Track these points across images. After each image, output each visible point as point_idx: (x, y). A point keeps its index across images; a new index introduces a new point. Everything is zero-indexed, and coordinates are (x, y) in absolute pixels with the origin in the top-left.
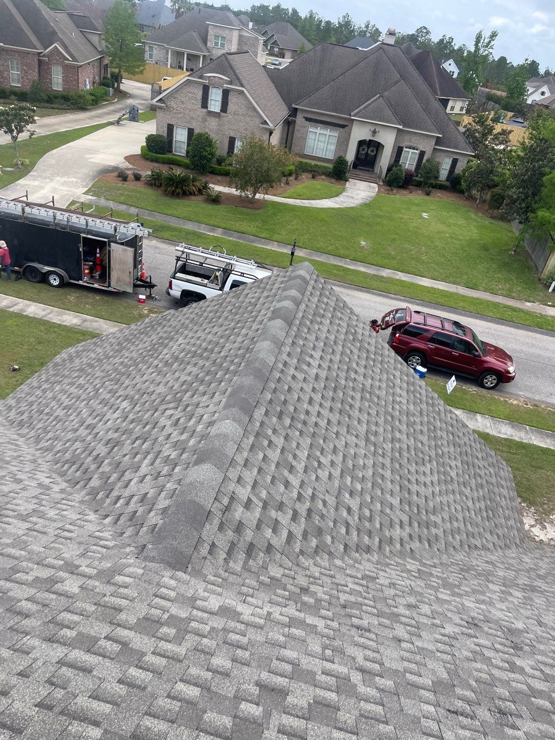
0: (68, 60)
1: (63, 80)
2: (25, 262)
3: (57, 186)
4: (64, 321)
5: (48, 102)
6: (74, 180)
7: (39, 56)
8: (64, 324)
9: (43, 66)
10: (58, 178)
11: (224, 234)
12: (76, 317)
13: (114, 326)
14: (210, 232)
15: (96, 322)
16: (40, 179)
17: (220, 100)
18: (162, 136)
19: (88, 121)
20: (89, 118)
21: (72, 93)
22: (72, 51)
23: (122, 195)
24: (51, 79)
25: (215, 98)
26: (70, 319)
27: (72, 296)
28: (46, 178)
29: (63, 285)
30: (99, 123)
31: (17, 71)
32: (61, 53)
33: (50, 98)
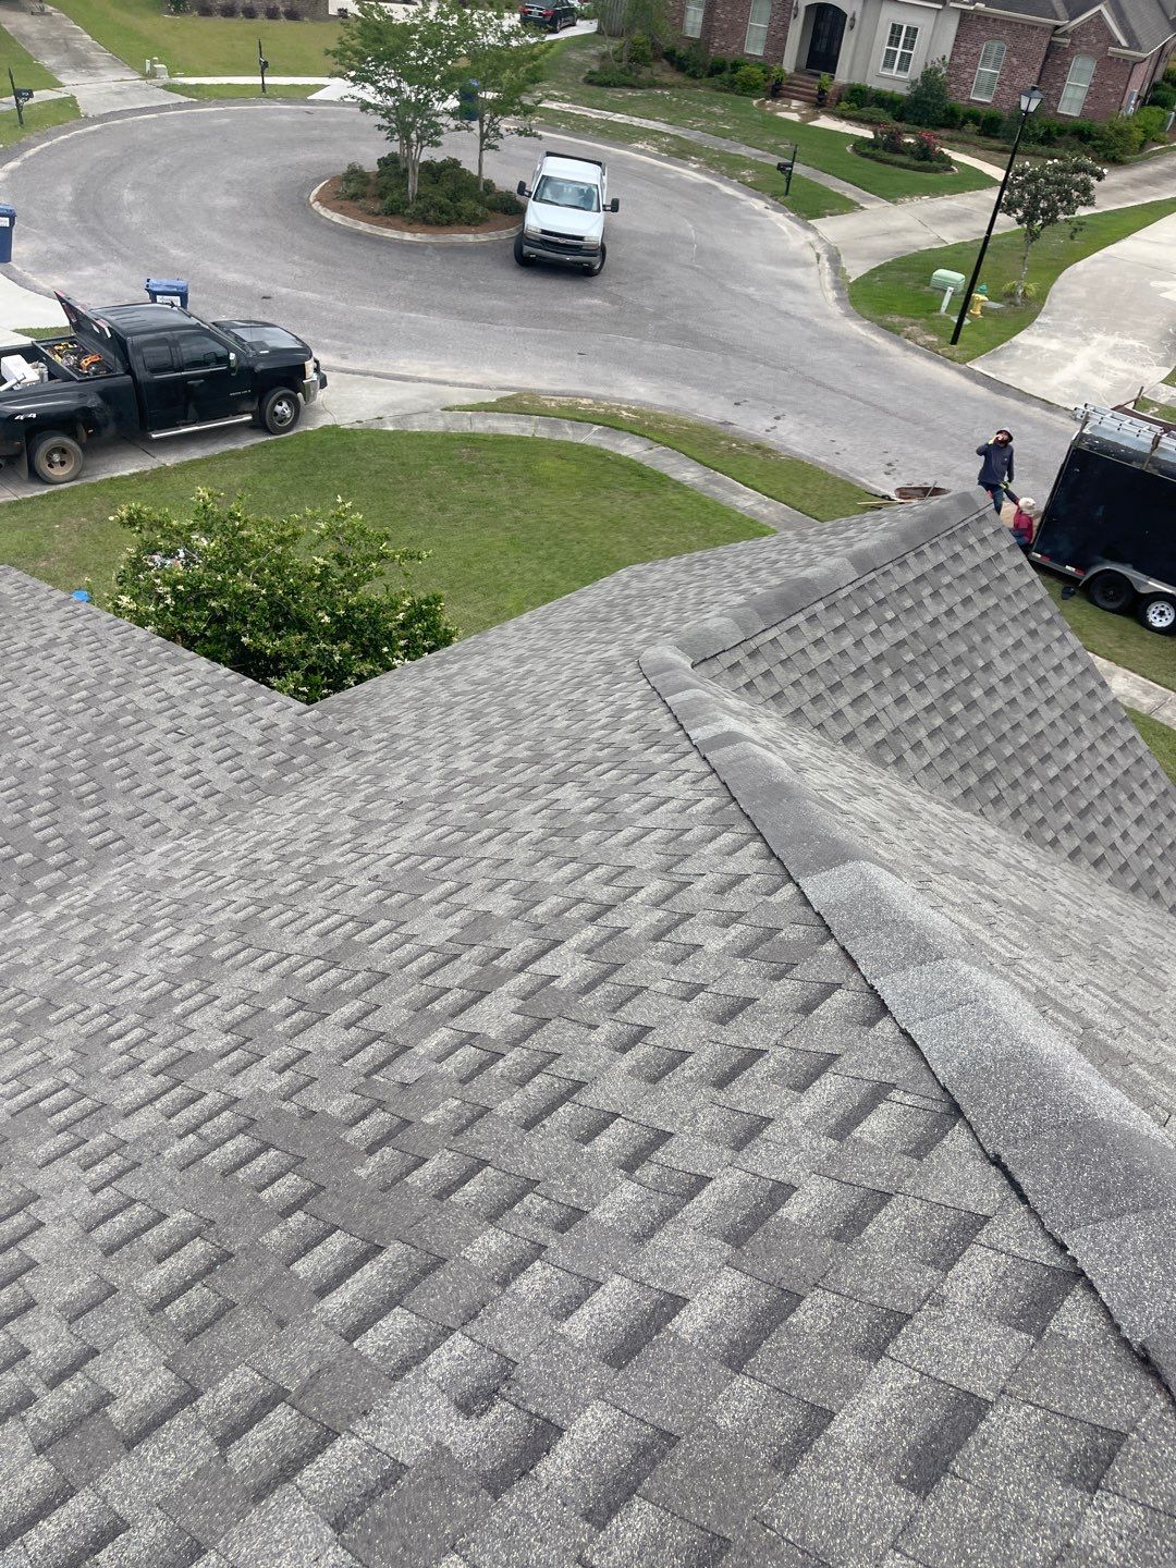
0: (1118, 45)
1: (1090, 93)
3: (1100, 358)
6: (1136, 344)
7: (1053, 35)
9: (1054, 60)
10: (1099, 337)
16: (1059, 335)
20: (1132, 185)
21: (1101, 124)
22: (1134, 23)
24: (1061, 90)
28: (1074, 333)
31: (993, 68)
32: (1105, 28)
33: (1048, 133)
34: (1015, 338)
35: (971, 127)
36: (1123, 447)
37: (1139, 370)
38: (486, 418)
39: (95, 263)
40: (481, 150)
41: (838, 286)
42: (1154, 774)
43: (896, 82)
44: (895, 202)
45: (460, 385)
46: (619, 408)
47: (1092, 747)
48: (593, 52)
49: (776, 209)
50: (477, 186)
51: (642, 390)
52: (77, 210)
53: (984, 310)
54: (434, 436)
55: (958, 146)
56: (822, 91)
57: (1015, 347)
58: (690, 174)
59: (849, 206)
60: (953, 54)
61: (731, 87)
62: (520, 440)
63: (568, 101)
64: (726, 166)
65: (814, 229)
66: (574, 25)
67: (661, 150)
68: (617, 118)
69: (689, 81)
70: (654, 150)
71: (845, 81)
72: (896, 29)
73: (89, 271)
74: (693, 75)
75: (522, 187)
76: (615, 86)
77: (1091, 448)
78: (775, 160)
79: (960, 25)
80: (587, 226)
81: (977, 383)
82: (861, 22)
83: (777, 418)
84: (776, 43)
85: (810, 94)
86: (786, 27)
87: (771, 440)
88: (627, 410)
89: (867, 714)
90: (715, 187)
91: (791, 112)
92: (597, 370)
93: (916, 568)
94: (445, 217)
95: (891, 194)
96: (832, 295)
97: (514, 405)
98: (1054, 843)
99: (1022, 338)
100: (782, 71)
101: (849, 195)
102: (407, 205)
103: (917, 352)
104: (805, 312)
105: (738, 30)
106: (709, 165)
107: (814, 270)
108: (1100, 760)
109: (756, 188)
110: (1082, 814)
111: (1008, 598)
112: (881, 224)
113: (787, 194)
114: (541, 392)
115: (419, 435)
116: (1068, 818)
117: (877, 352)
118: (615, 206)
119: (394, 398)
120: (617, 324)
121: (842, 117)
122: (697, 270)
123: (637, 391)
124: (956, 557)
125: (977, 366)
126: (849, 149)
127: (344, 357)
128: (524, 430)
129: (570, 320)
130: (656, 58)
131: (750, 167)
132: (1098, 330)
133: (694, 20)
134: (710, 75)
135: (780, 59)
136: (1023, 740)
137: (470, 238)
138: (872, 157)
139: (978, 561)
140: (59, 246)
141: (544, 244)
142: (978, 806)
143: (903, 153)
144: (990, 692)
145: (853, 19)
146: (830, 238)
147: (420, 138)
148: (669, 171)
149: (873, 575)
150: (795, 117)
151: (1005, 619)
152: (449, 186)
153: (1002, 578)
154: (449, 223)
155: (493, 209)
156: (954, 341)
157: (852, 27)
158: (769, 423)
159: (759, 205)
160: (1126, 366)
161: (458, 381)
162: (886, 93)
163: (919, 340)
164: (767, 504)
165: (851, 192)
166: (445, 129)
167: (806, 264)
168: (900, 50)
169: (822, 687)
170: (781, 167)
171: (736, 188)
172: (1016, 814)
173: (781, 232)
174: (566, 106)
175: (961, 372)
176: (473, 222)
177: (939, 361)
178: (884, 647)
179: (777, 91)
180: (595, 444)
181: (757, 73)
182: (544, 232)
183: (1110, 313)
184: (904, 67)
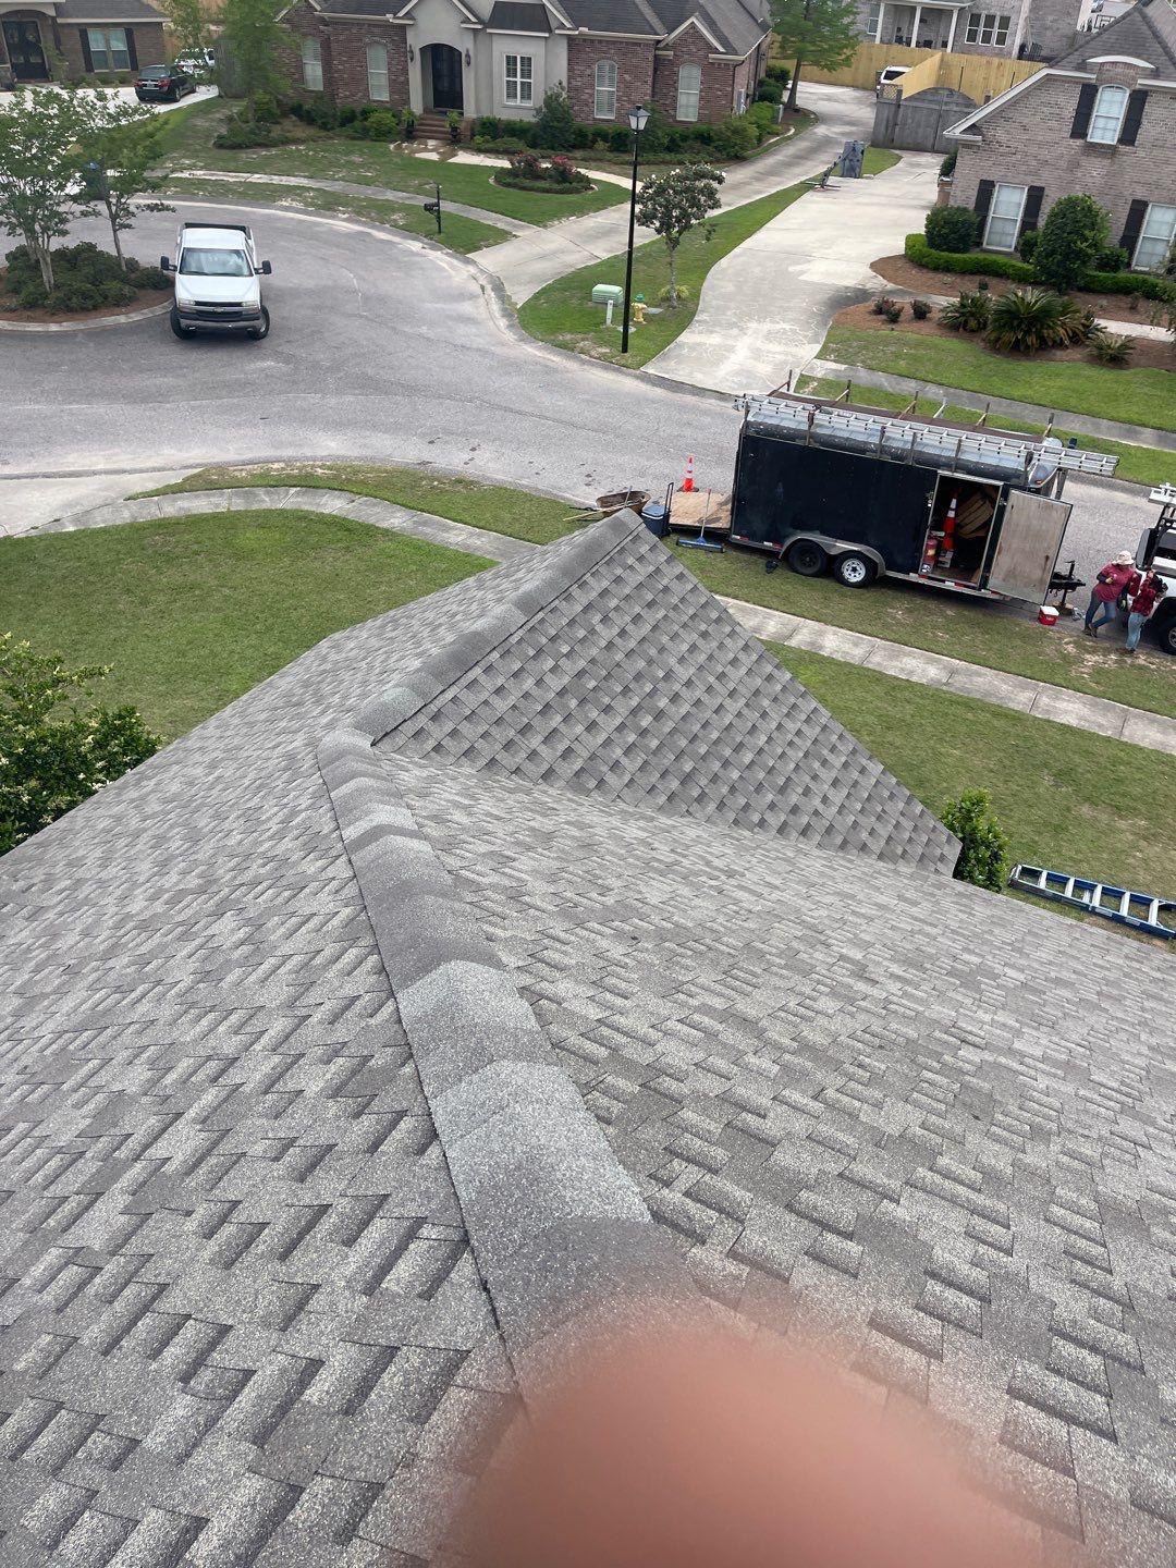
0: (716, 51)
1: (701, 98)
2: (791, 530)
3: (758, 344)
4: (911, 672)
5: (669, 149)
6: (787, 326)
7: (657, 49)
8: (914, 679)
9: (663, 72)
10: (753, 325)
11: (1160, 441)
12: (930, 661)
13: (1024, 688)
14: (1125, 438)
15: (979, 675)
16: (717, 329)
17: (1122, 117)
18: (965, 210)
19: (757, 186)
20: (758, 179)
21: (718, 126)
22: (726, 31)
23: (897, 356)
24: (675, 99)
25: (1110, 109)
26: (919, 667)
27: (898, 610)
28: (731, 325)
29: (873, 581)
30: (779, 188)
31: (610, 86)
32: (702, 37)
33: (672, 140)
34: (679, 339)
35: (601, 145)
36: (785, 428)
37: (794, 350)
38: (174, 500)
40: (115, 231)
41: (507, 314)
42: (841, 737)
43: (521, 110)
44: (545, 227)
45: (141, 471)
46: (313, 467)
47: (780, 727)
48: (218, 116)
49: (433, 248)
50: (119, 266)
51: (333, 444)
53: (646, 316)
54: (118, 529)
55: (593, 164)
56: (454, 129)
57: (681, 346)
58: (341, 224)
59: (502, 236)
60: (569, 78)
61: (364, 135)
62: (215, 517)
63: (202, 168)
64: (378, 213)
65: (473, 262)
66: (194, 91)
67: (307, 205)
68: (256, 178)
69: (323, 133)
70: (300, 206)
71: (474, 116)
72: (511, 61)
74: (324, 127)
75: (165, 261)
76: (248, 147)
77: (758, 433)
78: (422, 200)
79: (570, 50)
80: (243, 291)
81: (654, 385)
82: (476, 56)
83: (473, 449)
84: (399, 86)
85: (442, 132)
86: (405, 71)
87: (471, 472)
88: (320, 467)
89: (561, 747)
90: (369, 234)
91: (430, 153)
92: (284, 432)
93: (582, 598)
94: (89, 303)
95: (540, 219)
96: (503, 323)
97: (205, 481)
98: (762, 823)
99: (686, 337)
100: (411, 114)
101: (500, 225)
102: (45, 296)
103: (593, 364)
104: (480, 342)
105: (360, 80)
106: (359, 214)
107: (482, 300)
108: (789, 737)
109: (409, 230)
110: (782, 790)
111: (675, 608)
112: (536, 250)
113: (440, 232)
114: (229, 464)
115: (105, 530)
116: (770, 797)
117: (556, 371)
118: (267, 268)
119: (70, 497)
120: (294, 383)
121: (479, 151)
122: (366, 317)
123: (329, 447)
124: (618, 580)
125: (651, 369)
126: (491, 181)
128: (217, 506)
129: (242, 386)
130: (285, 115)
131: (399, 211)
132: (751, 318)
133: (314, 72)
134: (342, 125)
135: (407, 102)
136: (715, 735)
137: (122, 319)
138: (514, 186)
139: (641, 578)
141: (201, 315)
142: (684, 807)
143: (544, 179)
144: (675, 698)
145: (468, 56)
146: (491, 269)
147: (45, 229)
148: (319, 224)
149: (541, 615)
150: (434, 156)
151: (676, 628)
152: (88, 270)
153: (666, 589)
154: (95, 308)
155: (142, 286)
156: (625, 350)
157: (469, 64)
158: (466, 456)
159: (415, 246)
160: (782, 348)
161: (137, 466)
162: (515, 123)
163: (593, 353)
164: (479, 535)
165: (502, 222)
166: (70, 217)
167: (472, 297)
168: (519, 79)
169: (512, 732)
170: (428, 208)
171: (389, 232)
172: (721, 806)
173: (443, 269)
174: (199, 173)
175: (637, 377)
176: (120, 303)
177: (614, 370)
178: (566, 680)
179: (411, 133)
180: (295, 507)
181: (388, 118)
182: (198, 303)
183: (759, 302)
184: (527, 95)
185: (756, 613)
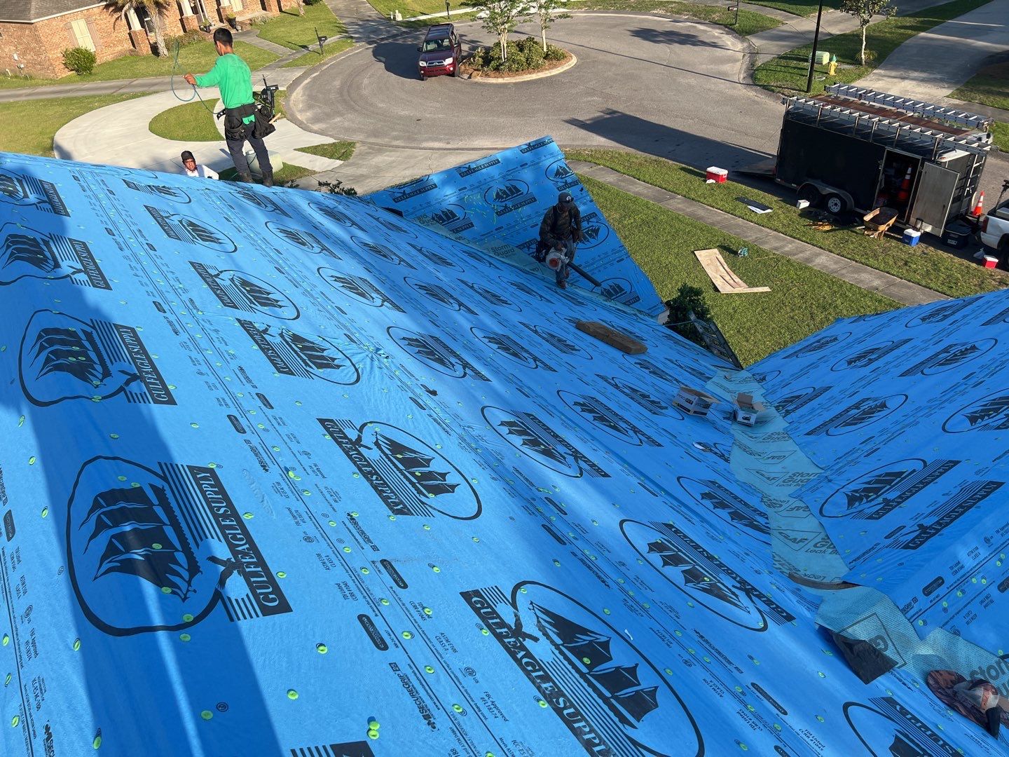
6: (938, 76)
16: (885, 78)
37: (934, 91)
39: (341, 115)
40: (542, 30)
41: (748, 70)
44: (808, 17)
49: (728, 33)
52: (340, 92)
53: (837, 70)
59: (776, 24)
64: (705, 14)
65: (748, 41)
67: (667, 12)
70: (663, 12)
73: (338, 119)
94: (521, 68)
95: (805, 12)
96: (743, 75)
101: (778, 18)
106: (695, 15)
107: (738, 63)
109: (718, 24)
113: (735, 23)
117: (756, 103)
127: (448, 143)
131: (719, 12)
132: (916, 71)
137: (534, 76)
140: (327, 110)
146: (757, 45)
152: (526, 51)
154: (523, 70)
156: (808, 91)
158: (670, 148)
159: (718, 33)
160: (925, 90)
163: (786, 93)
164: (649, 188)
165: (780, 15)
167: (735, 61)
170: (730, 9)
171: (708, 26)
173: (727, 46)
176: (537, 68)
183: (929, 61)
185: (784, 240)
